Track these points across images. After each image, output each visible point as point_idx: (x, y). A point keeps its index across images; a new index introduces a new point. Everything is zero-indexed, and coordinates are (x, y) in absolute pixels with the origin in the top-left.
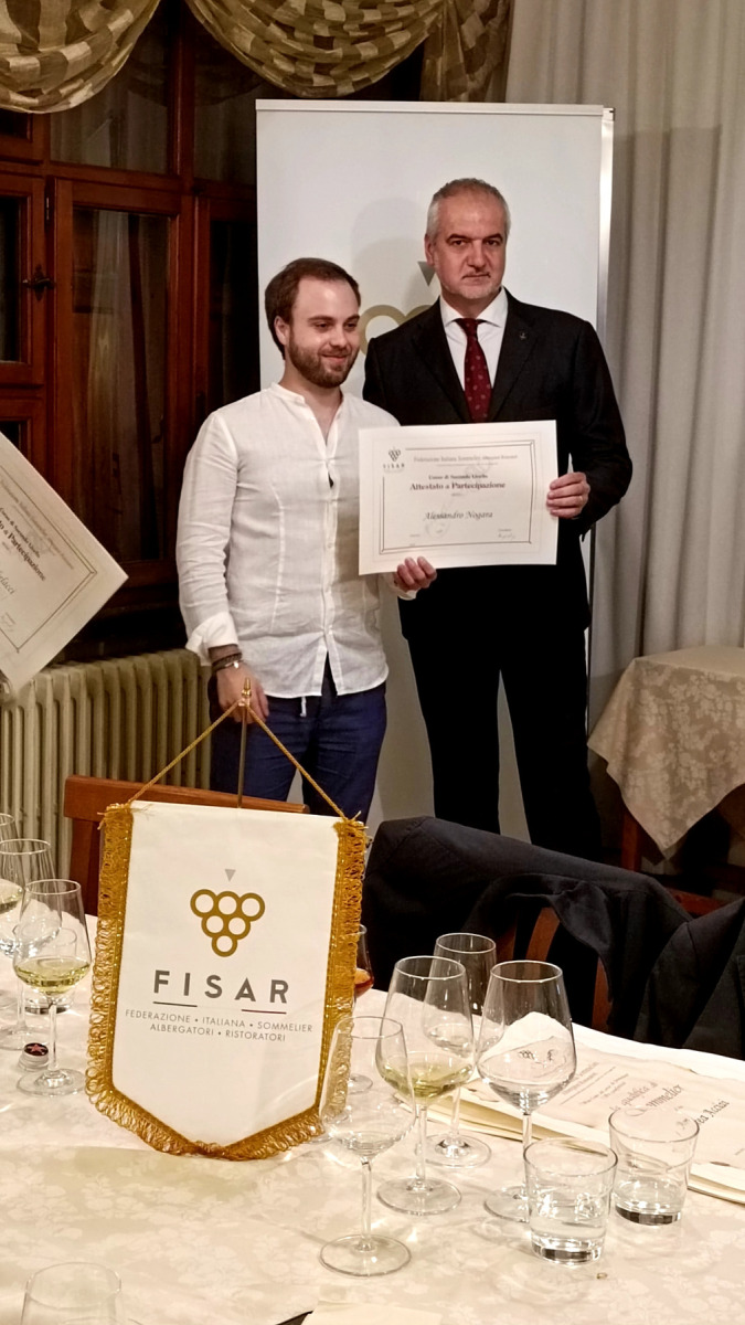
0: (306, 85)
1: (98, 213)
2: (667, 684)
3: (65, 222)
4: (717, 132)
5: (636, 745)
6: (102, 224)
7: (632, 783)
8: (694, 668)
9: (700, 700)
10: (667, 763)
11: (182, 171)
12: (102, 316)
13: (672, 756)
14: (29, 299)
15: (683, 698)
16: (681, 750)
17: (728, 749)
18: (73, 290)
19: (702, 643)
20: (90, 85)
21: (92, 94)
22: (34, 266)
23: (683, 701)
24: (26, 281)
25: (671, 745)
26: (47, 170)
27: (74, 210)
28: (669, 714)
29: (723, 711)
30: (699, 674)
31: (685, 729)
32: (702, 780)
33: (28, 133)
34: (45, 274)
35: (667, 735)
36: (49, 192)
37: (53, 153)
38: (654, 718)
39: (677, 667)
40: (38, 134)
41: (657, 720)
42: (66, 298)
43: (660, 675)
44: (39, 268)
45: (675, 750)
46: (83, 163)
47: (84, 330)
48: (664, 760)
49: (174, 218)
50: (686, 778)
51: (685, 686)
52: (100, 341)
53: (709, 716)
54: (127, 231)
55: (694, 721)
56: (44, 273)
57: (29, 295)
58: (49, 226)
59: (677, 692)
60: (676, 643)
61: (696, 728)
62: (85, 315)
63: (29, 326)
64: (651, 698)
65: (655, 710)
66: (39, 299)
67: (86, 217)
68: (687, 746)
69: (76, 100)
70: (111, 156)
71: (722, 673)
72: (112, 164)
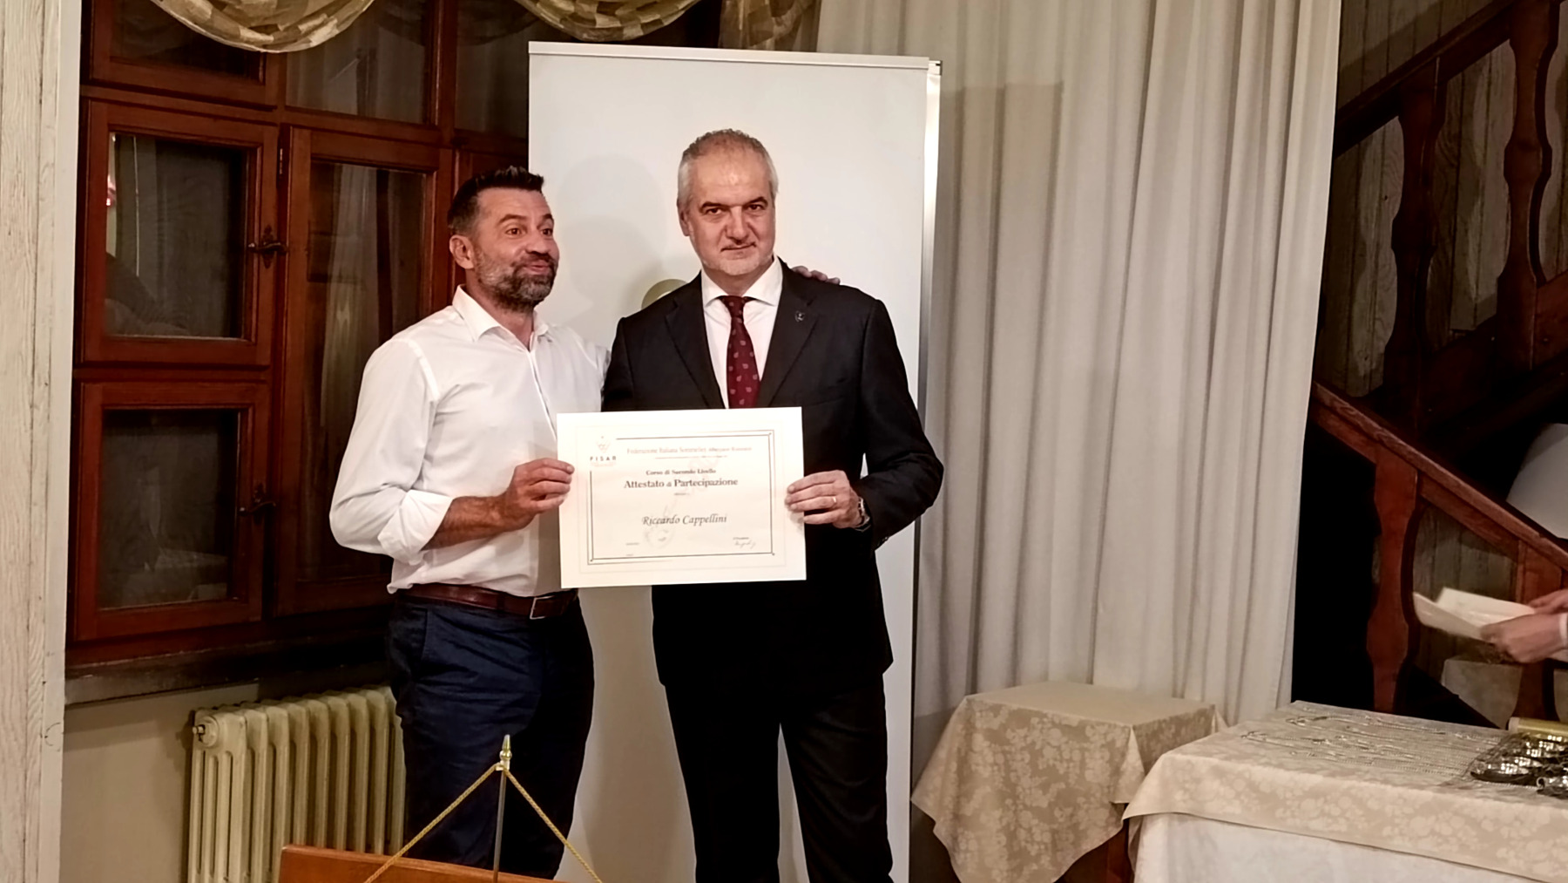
0: (587, 26)
1: (341, 167)
2: (1004, 727)
3: (300, 178)
4: (1059, 88)
5: (969, 801)
6: (345, 178)
7: (963, 846)
8: (1035, 709)
9: (1042, 749)
10: (1004, 823)
11: (440, 120)
12: (343, 286)
13: (1011, 814)
14: (255, 265)
15: (1023, 744)
16: (1021, 807)
17: (1077, 807)
18: (308, 256)
19: (1045, 677)
20: (335, 21)
21: (337, 32)
22: (263, 229)
23: (1023, 749)
24: (253, 245)
25: (1009, 802)
26: (281, 116)
27: (312, 164)
28: (1006, 761)
29: (1070, 760)
30: (1042, 716)
31: (1026, 782)
32: (1045, 844)
33: (261, 74)
34: (275, 238)
35: (1004, 789)
36: (284, 142)
37: (288, 97)
38: (989, 769)
39: (1015, 706)
40: (272, 75)
41: (993, 771)
42: (299, 265)
43: (995, 716)
44: (268, 230)
45: (1013, 808)
46: (324, 109)
47: (319, 300)
48: (1001, 819)
49: (430, 174)
50: (1027, 842)
51: (1026, 729)
52: (339, 313)
53: (1054, 765)
54: (374, 188)
55: (1036, 772)
56: (274, 234)
57: (256, 260)
58: (282, 182)
59: (1017, 737)
60: (1014, 677)
61: (1038, 780)
62: (322, 284)
63: (255, 299)
64: (987, 743)
65: (990, 759)
66: (267, 266)
67: (325, 171)
68: (1028, 803)
69: (317, 39)
70: (358, 101)
71: (1067, 715)
72: (359, 112)
